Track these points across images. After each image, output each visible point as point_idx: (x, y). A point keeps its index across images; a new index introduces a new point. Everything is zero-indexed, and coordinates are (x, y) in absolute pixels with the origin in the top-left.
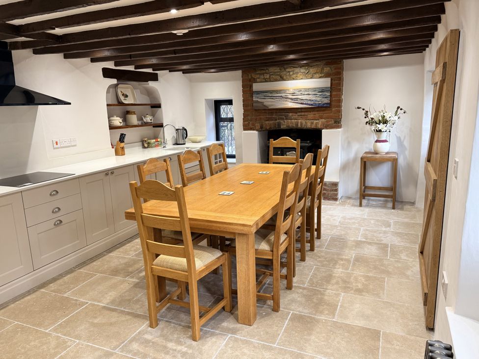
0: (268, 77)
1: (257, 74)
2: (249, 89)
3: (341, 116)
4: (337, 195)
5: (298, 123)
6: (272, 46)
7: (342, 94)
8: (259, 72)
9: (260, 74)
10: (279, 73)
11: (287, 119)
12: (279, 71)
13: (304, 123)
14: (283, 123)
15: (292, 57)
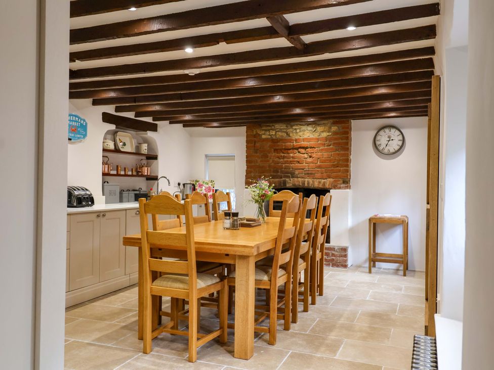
0: (274, 133)
1: (263, 130)
2: (253, 144)
3: (350, 177)
4: (346, 261)
5: (305, 181)
6: (278, 97)
7: (351, 154)
8: (264, 128)
9: (266, 130)
10: (285, 130)
11: (293, 177)
12: (286, 127)
13: (311, 182)
14: (289, 181)
15: (298, 111)
